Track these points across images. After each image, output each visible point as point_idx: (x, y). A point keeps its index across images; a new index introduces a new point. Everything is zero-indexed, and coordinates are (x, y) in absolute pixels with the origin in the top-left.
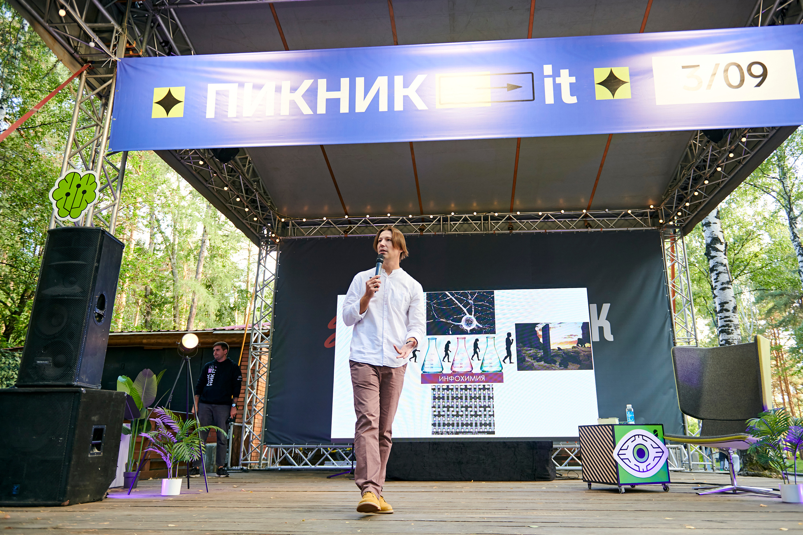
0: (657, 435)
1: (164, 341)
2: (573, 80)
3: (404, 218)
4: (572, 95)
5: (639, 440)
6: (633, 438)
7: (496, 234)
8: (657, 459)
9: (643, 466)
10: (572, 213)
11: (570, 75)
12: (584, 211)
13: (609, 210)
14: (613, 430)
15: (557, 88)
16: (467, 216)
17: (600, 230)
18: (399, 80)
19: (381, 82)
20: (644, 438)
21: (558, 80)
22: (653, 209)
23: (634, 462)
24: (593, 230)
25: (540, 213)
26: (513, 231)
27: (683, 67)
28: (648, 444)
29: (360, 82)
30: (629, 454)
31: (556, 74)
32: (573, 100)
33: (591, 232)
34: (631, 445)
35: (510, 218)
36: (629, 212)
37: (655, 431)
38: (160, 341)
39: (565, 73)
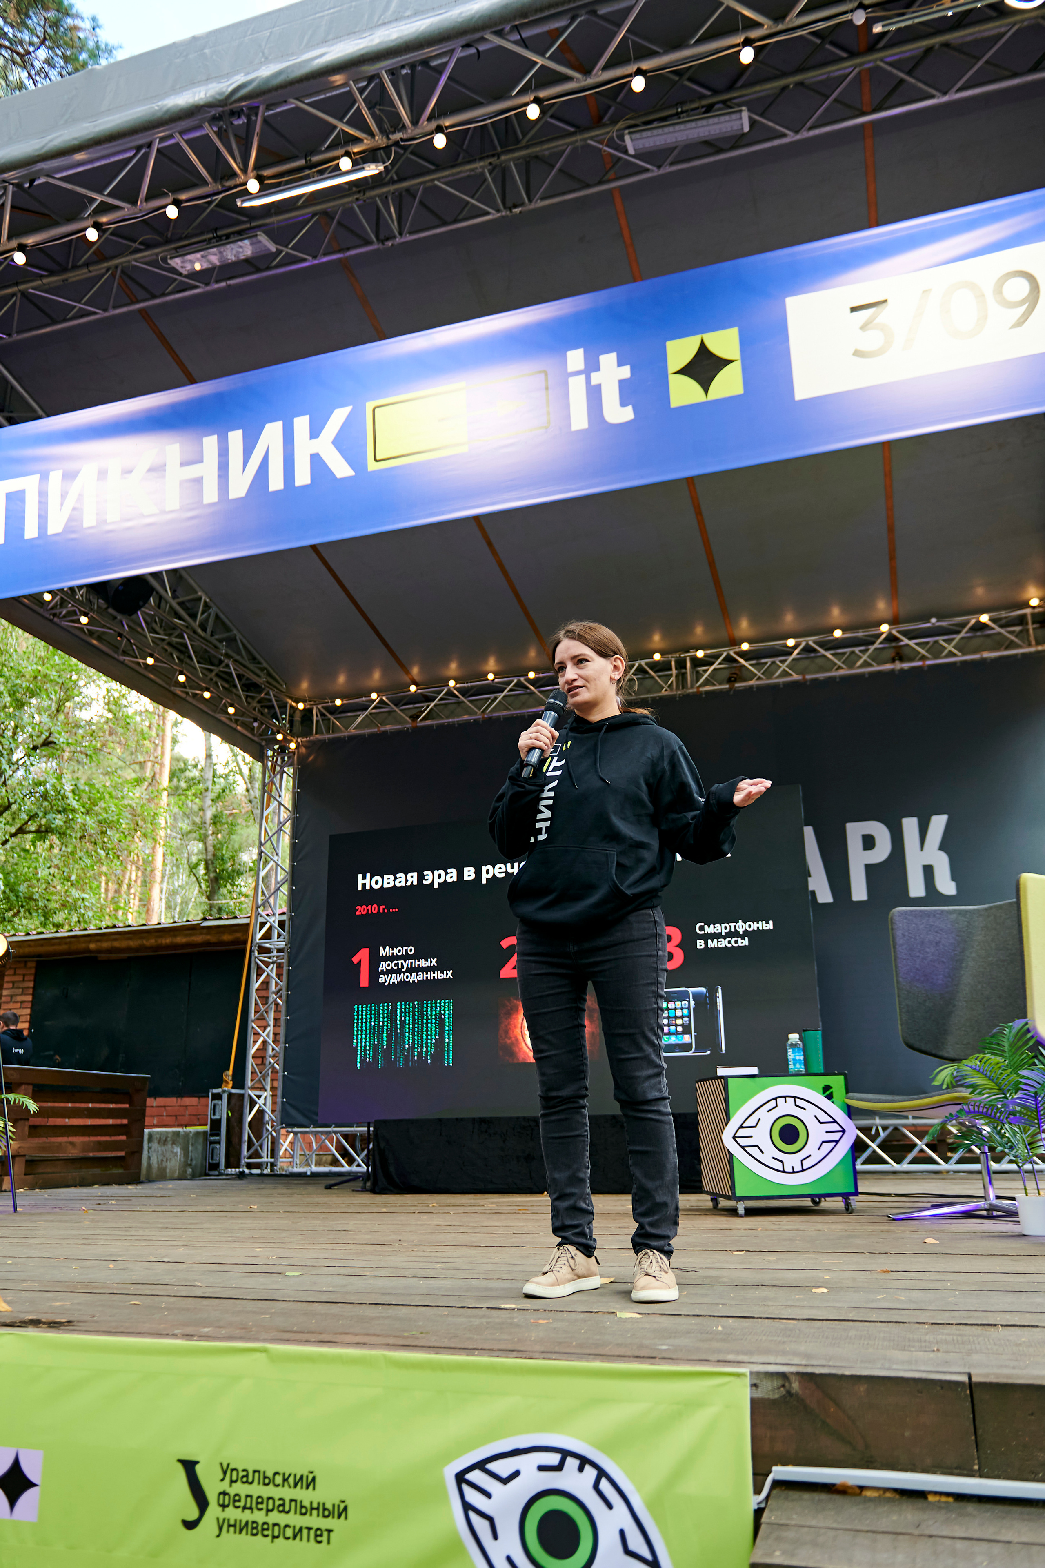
0: (830, 1097)
1: (123, 944)
2: (625, 372)
3: (522, 679)
4: (623, 404)
5: (785, 1107)
6: (773, 1103)
7: (701, 693)
8: (827, 1147)
9: (792, 1162)
10: (860, 634)
11: (620, 364)
12: (885, 628)
13: (940, 618)
14: (726, 1088)
15: (594, 394)
16: (643, 662)
17: (920, 663)
18: (302, 424)
19: (272, 432)
20: (799, 1102)
21: (596, 378)
22: (1039, 606)
23: (770, 1151)
24: (906, 665)
25: (791, 642)
26: (737, 685)
27: (853, 310)
28: (808, 1115)
29: (236, 438)
30: (761, 1136)
31: (592, 366)
32: (627, 414)
33: (902, 671)
34: (767, 1118)
35: (729, 659)
36: (984, 618)
37: (826, 1088)
38: (116, 944)
39: (609, 360)
